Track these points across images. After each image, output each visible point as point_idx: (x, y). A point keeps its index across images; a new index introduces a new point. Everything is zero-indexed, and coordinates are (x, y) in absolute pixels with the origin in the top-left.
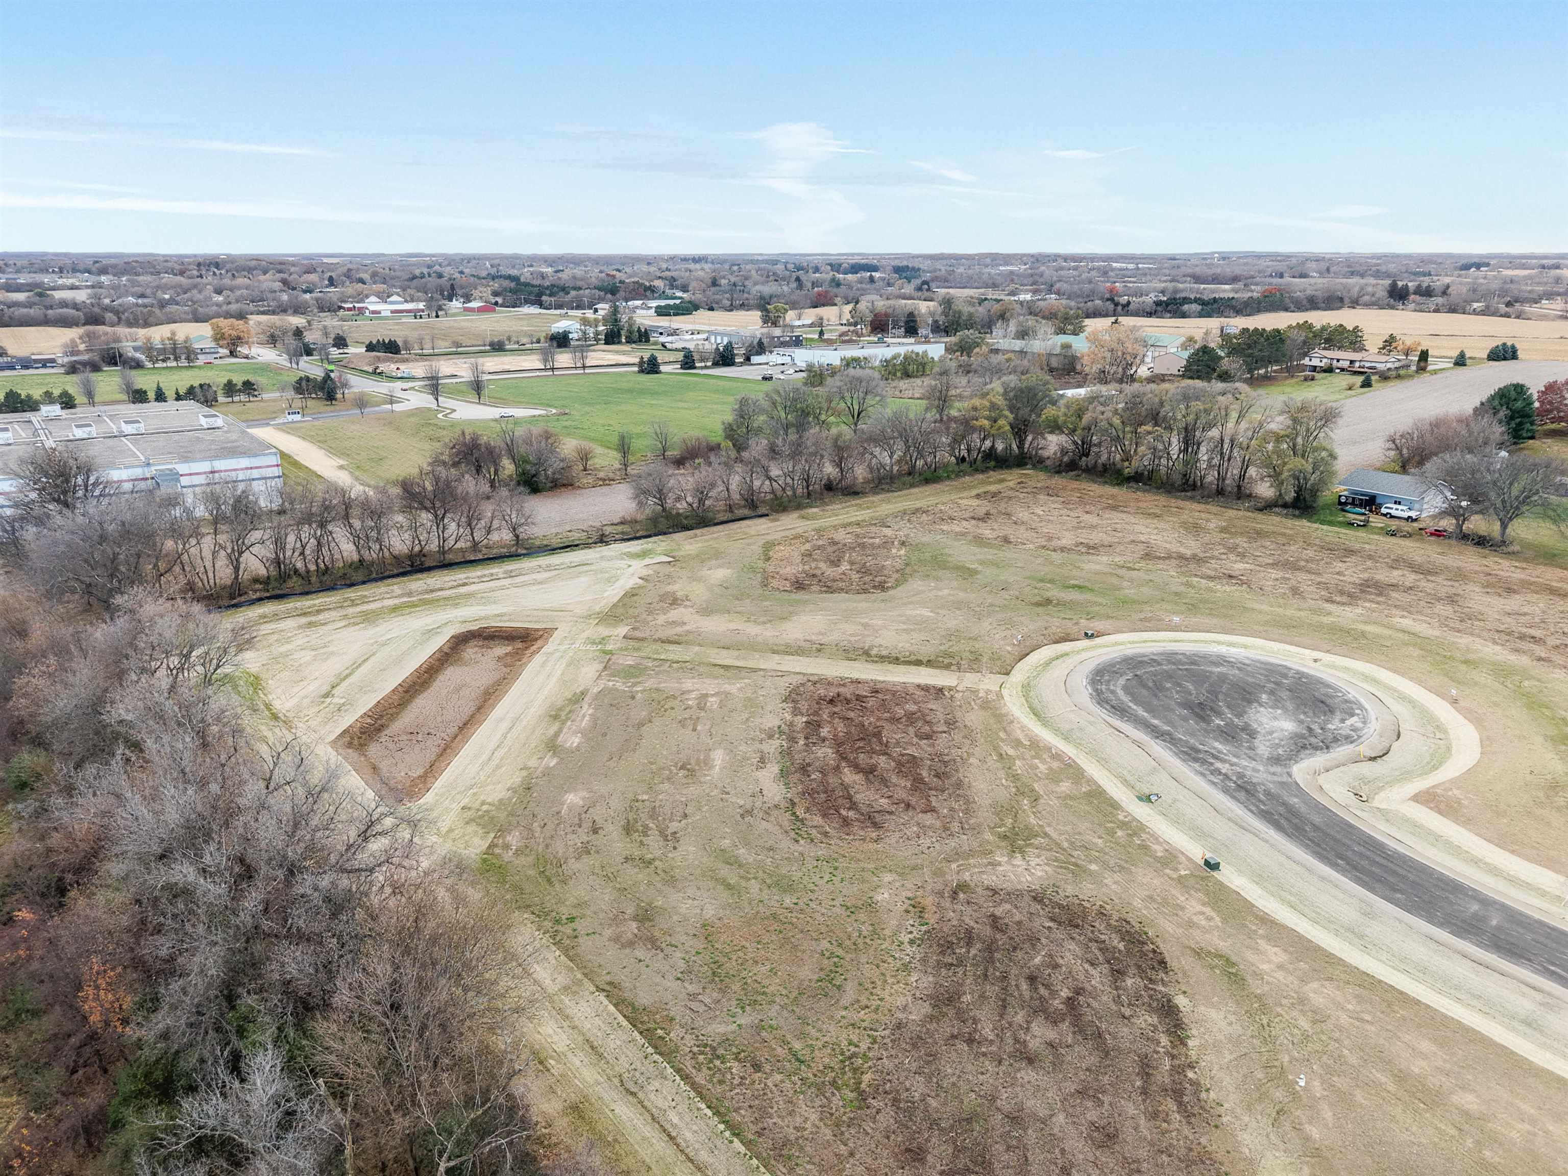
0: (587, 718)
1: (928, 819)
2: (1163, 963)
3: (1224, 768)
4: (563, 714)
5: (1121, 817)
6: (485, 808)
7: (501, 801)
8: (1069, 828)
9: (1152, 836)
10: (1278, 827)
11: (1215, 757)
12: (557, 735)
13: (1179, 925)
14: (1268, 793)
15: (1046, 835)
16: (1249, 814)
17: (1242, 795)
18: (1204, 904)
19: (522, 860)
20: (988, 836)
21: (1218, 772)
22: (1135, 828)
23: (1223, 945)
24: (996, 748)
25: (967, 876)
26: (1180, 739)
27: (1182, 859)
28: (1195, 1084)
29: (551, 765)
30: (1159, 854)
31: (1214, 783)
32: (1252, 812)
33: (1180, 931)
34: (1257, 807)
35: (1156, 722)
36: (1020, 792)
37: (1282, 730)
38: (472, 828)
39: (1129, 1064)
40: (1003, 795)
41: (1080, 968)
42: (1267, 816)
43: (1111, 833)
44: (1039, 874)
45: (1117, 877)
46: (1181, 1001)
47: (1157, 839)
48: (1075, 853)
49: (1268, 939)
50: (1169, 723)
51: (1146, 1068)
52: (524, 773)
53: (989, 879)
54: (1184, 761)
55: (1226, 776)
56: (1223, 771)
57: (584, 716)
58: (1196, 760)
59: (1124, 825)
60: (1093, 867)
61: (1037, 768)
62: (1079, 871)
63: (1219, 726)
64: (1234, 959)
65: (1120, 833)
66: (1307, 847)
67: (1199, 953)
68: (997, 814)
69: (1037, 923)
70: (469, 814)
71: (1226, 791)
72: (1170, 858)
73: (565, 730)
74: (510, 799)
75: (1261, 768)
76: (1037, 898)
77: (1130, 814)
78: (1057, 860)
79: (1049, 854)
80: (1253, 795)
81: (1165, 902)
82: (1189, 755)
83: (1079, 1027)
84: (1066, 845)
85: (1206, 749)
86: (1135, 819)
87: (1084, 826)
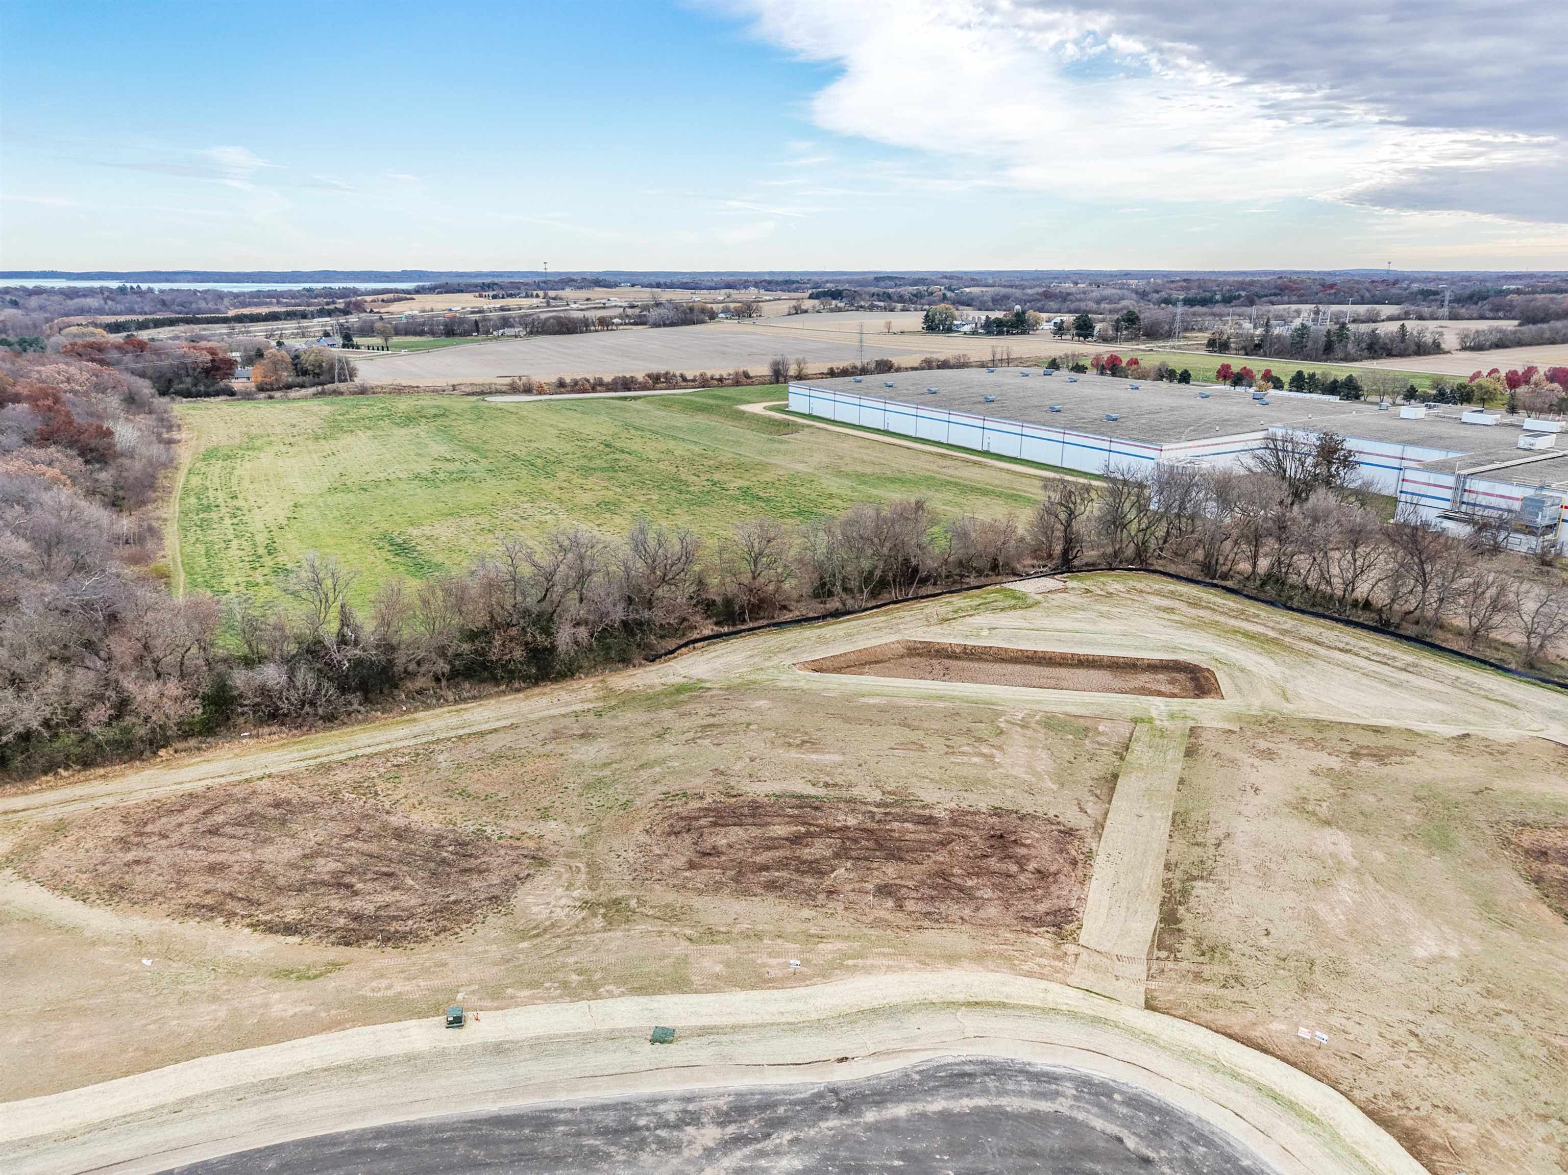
2: (348, 945)
5: (610, 987)
8: (613, 948)
9: (553, 997)
10: (501, 1122)
13: (383, 969)
14: (600, 1156)
15: (608, 930)
16: (551, 1107)
17: (606, 1120)
18: (399, 995)
20: (625, 893)
22: (577, 991)
23: (330, 983)
25: (560, 870)
26: (822, 1119)
27: (488, 1005)
28: (213, 921)
30: (512, 992)
31: (657, 1102)
32: (558, 1112)
33: (376, 966)
34: (569, 1124)
35: (899, 1110)
36: (714, 932)
39: (259, 897)
40: (713, 921)
41: (380, 899)
42: (532, 1122)
43: (582, 973)
44: (535, 910)
45: (496, 956)
46: (296, 940)
47: (543, 999)
48: (559, 941)
49: (311, 1014)
51: (253, 903)
53: (543, 881)
55: (674, 1128)
56: (691, 1130)
58: (740, 1111)
59: (591, 985)
60: (526, 946)
62: (525, 935)
64: (308, 983)
67: (336, 966)
68: (668, 908)
69: (461, 893)
71: (626, 1107)
72: (500, 997)
76: (495, 900)
77: (613, 996)
78: (555, 926)
79: (570, 924)
81: (427, 973)
82: (761, 1109)
83: (320, 884)
84: (580, 939)
85: (779, 1141)
86: (599, 997)
87: (609, 958)
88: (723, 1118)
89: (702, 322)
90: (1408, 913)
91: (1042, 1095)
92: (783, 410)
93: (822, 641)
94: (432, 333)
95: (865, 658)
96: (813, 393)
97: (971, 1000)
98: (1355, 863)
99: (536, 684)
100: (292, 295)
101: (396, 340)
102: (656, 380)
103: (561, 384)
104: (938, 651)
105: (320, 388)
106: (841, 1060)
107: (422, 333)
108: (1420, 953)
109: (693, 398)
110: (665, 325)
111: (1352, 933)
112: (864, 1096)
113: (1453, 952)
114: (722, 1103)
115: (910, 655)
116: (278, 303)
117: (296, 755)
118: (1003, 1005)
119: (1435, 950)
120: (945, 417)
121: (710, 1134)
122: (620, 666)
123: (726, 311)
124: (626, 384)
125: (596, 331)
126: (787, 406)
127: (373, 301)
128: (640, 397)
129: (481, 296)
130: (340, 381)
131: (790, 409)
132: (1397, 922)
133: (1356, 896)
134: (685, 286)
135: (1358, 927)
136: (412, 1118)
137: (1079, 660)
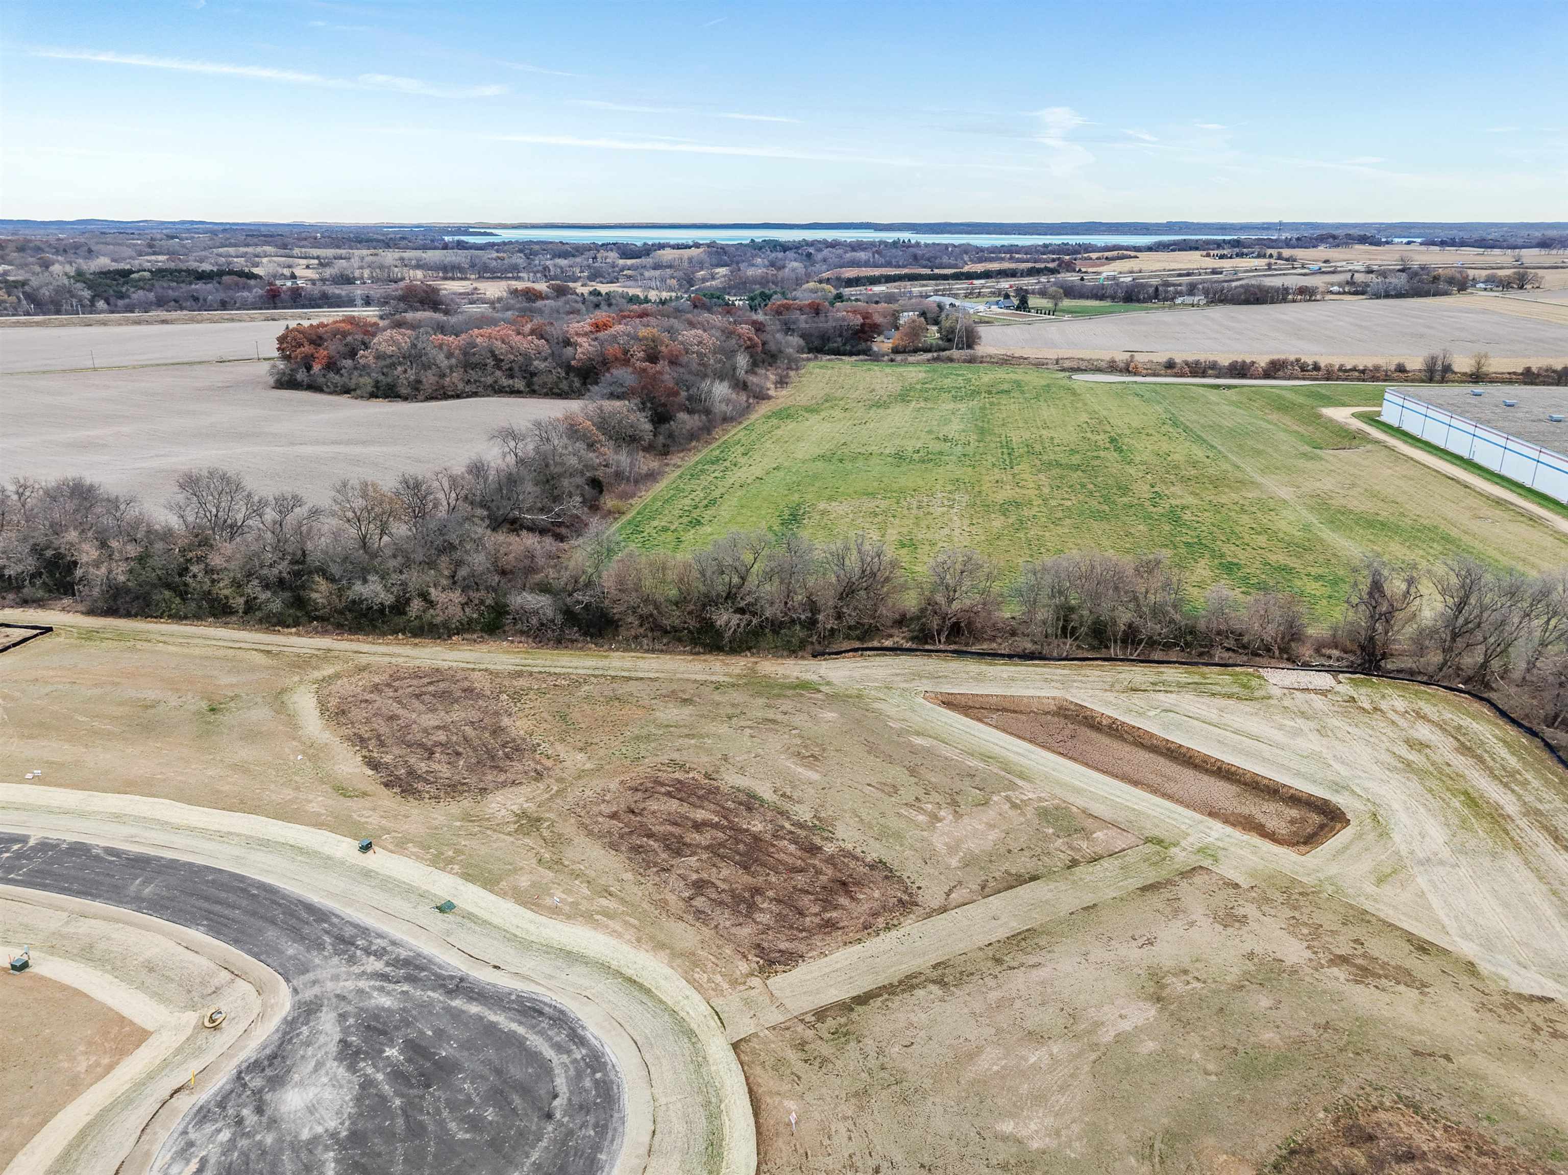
1: (606, 809)
2: (386, 785)
3: (374, 965)
5: (456, 867)
8: (495, 845)
9: (422, 859)
10: (310, 908)
11: (384, 977)
13: (381, 806)
14: (321, 947)
15: (509, 834)
16: (338, 912)
17: (348, 932)
18: (367, 823)
20: (552, 816)
21: (379, 954)
22: (440, 862)
23: (348, 803)
24: (623, 901)
25: (542, 786)
26: (434, 990)
27: (391, 847)
28: (354, 746)
30: (410, 845)
31: (380, 936)
32: (337, 916)
33: (380, 803)
34: (332, 925)
35: (474, 1009)
36: (559, 862)
37: (301, 1083)
39: (389, 742)
40: (570, 854)
41: (435, 766)
42: (320, 915)
43: (458, 852)
44: (493, 805)
45: (436, 823)
46: (370, 772)
47: (418, 857)
48: (477, 829)
49: (319, 815)
50: (456, 1015)
51: (382, 744)
53: (523, 789)
54: (419, 955)
55: (368, 952)
56: (372, 958)
58: (407, 963)
59: (450, 861)
60: (458, 824)
61: (563, 892)
62: (467, 817)
63: (391, 1043)
64: (341, 798)
65: (450, 853)
66: (284, 897)
67: (365, 794)
68: (560, 835)
69: (475, 779)
71: (364, 931)
72: (400, 846)
75: (330, 985)
76: (483, 791)
77: (450, 873)
78: (488, 819)
79: (497, 822)
80: (336, 938)
81: (395, 817)
82: (417, 967)
83: (421, 745)
84: (489, 832)
85: (398, 987)
86: (443, 869)
87: (484, 850)
88: (396, 963)
89: (1446, 293)
92: (1373, 420)
93: (979, 678)
94: (1113, 298)
95: (1007, 705)
96: (1407, 404)
97: (634, 977)
98: (1106, 1039)
99: (710, 652)
100: (1027, 250)
101: (1067, 303)
102: (1274, 369)
103: (1170, 365)
104: (1085, 718)
105: (935, 354)
106: (495, 967)
107: (1101, 298)
109: (1283, 393)
110: (1387, 296)
112: (472, 991)
114: (404, 954)
115: (1056, 714)
116: (1011, 258)
117: (518, 661)
118: (648, 992)
120: (1535, 454)
121: (377, 965)
122: (785, 653)
123: (1489, 280)
124: (1240, 370)
125: (1294, 301)
126: (1379, 414)
127: (1098, 258)
128: (1235, 387)
129: (1208, 255)
130: (958, 348)
131: (1382, 419)
133: (1046, 1062)
134: (1483, 244)
136: (282, 886)
137: (1219, 768)
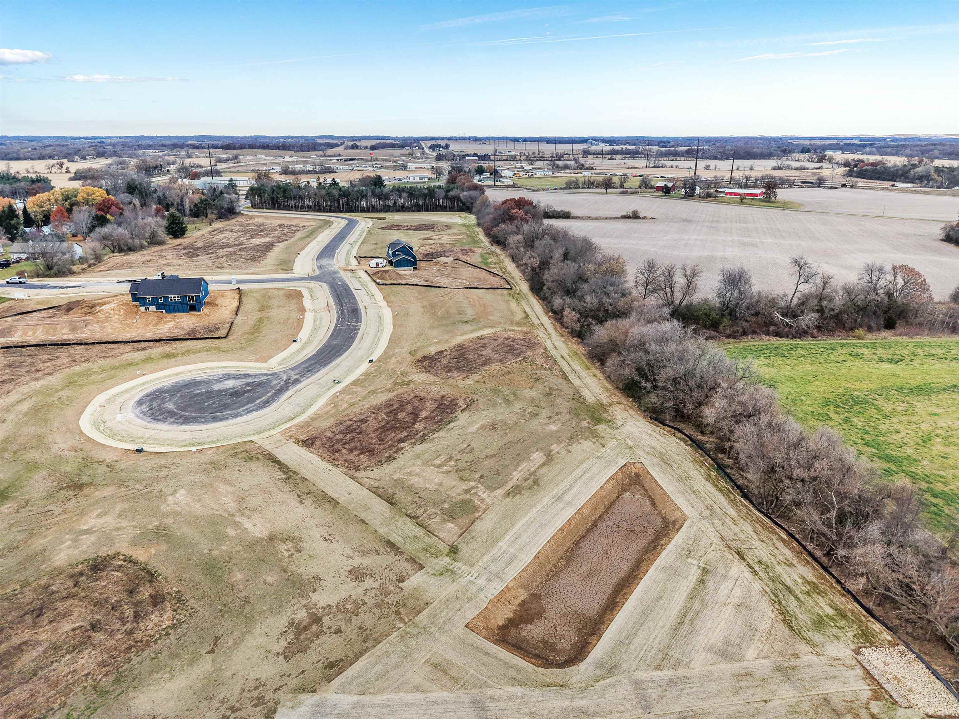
0: (520, 468)
4: (530, 481)
6: (594, 440)
7: (585, 440)
12: (543, 464)
19: (584, 417)
29: (555, 445)
38: (602, 434)
52: (570, 448)
57: (521, 471)
70: (602, 441)
73: (537, 465)
74: (581, 438)
90: (197, 508)
91: (246, 409)
98: (237, 519)
108: (182, 491)
111: (212, 485)
113: (170, 499)
119: (177, 496)
132: (200, 500)
133: (222, 502)
135: (211, 490)
